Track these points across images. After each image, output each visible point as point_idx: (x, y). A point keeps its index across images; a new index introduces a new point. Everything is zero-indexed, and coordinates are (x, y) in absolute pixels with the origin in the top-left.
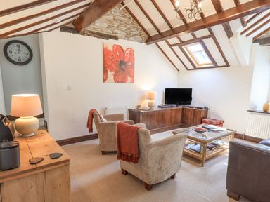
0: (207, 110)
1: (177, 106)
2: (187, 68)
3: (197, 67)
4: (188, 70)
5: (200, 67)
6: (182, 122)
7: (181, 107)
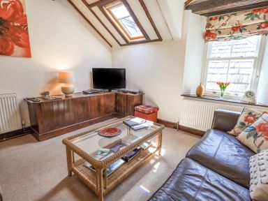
0: (141, 95)
1: (110, 91)
2: (119, 43)
3: (130, 41)
4: (121, 45)
5: (132, 41)
6: (116, 110)
7: (114, 91)
